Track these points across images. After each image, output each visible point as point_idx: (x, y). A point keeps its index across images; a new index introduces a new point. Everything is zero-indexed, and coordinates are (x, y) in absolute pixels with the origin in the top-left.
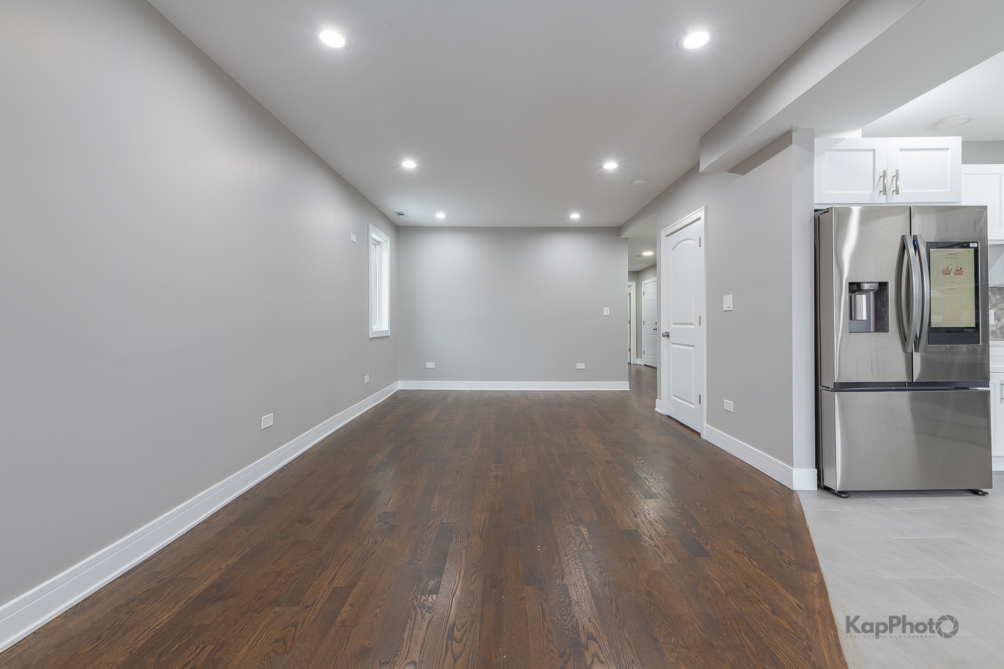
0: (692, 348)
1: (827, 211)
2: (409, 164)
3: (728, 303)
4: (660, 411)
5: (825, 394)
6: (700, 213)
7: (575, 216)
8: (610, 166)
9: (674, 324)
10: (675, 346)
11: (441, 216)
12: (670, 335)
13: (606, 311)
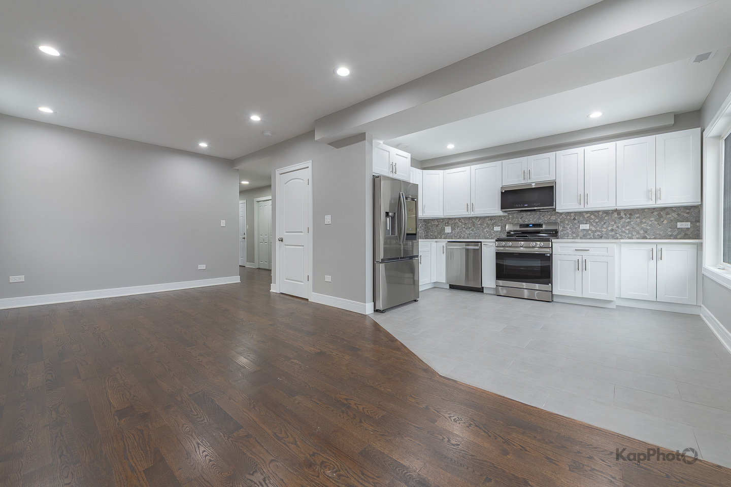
0: (302, 247)
1: (378, 177)
2: (49, 50)
3: (328, 219)
4: (275, 291)
5: (377, 265)
6: (309, 164)
7: (203, 145)
8: (255, 118)
9: (286, 232)
10: (287, 247)
11: (46, 110)
12: (283, 240)
13: (223, 223)
